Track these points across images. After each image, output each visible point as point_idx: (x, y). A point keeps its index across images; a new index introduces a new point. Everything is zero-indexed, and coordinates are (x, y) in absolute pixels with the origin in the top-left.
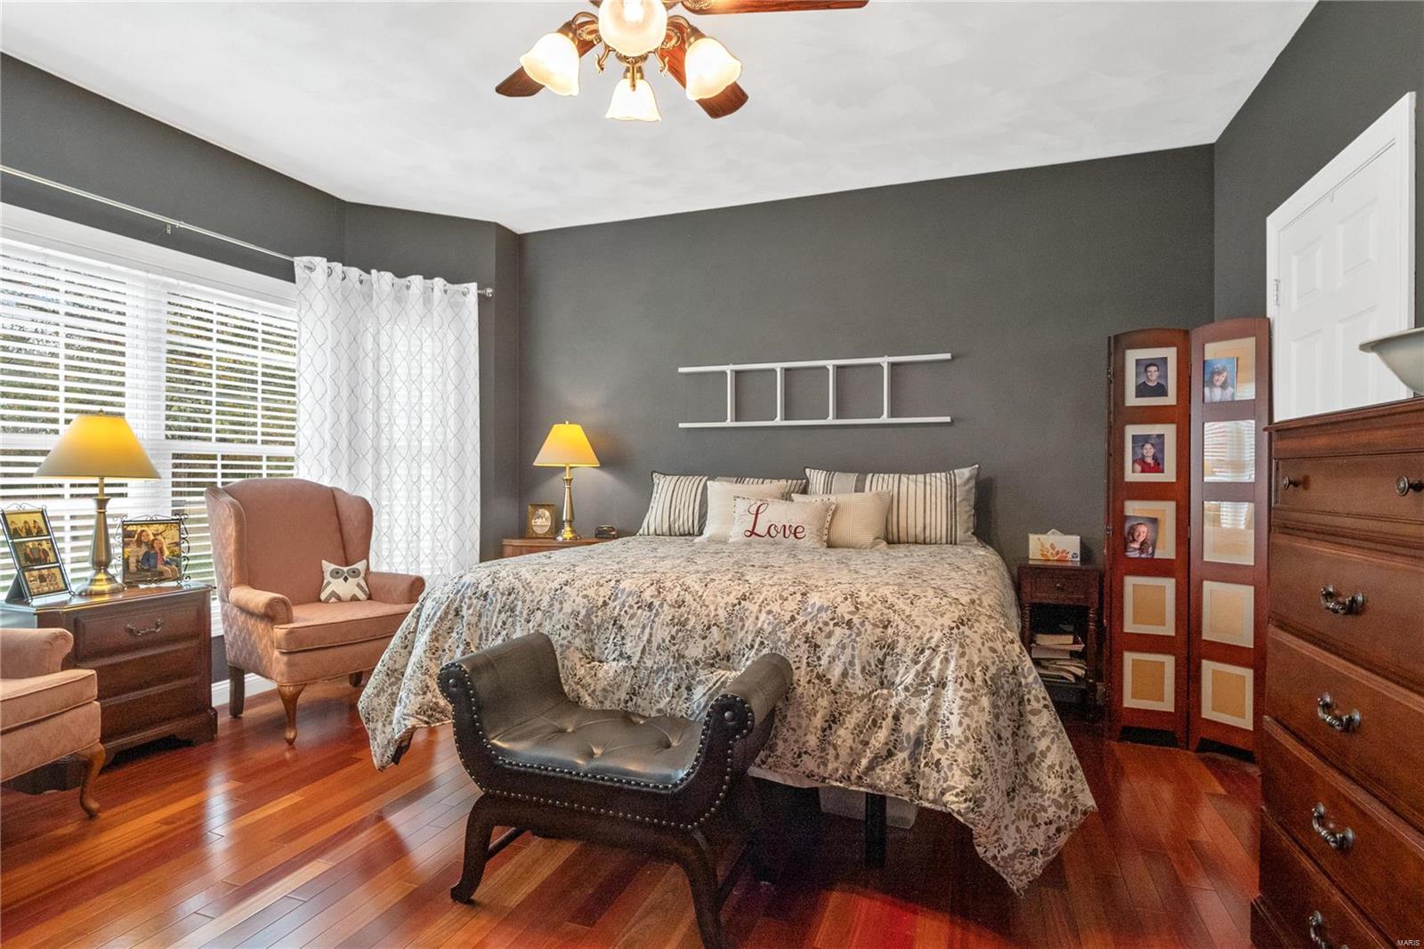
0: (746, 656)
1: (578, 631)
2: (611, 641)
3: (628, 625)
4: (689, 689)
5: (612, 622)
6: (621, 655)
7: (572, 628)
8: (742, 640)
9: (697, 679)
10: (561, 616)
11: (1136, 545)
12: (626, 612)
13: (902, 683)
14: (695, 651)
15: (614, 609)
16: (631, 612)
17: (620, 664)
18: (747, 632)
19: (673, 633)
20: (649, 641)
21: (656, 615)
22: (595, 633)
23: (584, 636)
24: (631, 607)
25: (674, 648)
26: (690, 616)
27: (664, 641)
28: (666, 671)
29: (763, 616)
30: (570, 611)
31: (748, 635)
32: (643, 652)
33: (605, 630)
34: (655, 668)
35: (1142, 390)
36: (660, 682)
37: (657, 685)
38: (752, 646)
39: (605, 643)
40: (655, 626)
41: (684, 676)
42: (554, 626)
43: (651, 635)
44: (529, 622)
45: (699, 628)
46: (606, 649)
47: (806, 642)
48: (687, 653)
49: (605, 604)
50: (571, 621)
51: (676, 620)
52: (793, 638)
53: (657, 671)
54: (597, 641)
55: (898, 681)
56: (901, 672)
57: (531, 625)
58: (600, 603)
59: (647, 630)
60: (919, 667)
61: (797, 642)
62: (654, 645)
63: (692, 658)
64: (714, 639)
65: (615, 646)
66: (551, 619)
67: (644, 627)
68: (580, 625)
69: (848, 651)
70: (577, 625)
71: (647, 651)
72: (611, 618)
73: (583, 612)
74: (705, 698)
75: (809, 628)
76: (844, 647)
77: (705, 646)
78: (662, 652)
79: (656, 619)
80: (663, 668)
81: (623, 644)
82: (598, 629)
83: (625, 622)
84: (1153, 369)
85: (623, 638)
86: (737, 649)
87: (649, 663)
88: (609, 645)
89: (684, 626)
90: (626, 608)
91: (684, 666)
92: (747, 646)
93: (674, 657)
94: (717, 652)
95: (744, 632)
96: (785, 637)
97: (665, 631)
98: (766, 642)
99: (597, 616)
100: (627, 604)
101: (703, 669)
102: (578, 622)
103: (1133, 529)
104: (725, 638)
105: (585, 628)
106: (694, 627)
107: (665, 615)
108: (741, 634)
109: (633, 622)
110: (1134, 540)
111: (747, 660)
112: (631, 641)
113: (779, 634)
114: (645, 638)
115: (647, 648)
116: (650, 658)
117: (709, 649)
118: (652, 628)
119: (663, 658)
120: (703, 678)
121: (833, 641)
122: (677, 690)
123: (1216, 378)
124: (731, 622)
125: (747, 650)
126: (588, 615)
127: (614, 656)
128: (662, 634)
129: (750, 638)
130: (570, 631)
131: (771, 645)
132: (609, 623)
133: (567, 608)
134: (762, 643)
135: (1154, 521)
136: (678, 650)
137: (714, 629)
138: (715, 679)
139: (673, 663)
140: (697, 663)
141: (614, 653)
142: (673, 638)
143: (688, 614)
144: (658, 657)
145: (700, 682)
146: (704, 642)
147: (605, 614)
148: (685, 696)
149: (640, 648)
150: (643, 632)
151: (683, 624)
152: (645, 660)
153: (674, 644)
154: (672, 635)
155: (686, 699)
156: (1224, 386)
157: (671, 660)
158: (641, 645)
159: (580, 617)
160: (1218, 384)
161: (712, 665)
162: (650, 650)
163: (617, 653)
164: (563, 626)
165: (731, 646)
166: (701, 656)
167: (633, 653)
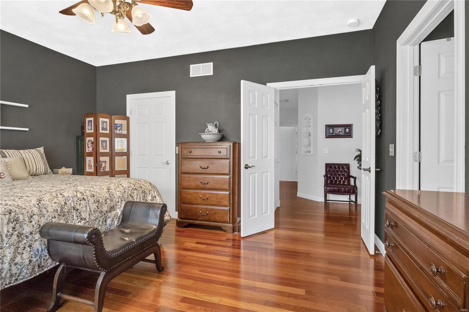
0: (118, 205)
1: (60, 217)
2: (75, 216)
3: (80, 208)
4: (105, 221)
5: (73, 209)
6: (81, 219)
7: (57, 216)
8: (115, 201)
9: (108, 217)
10: (49, 213)
11: (102, 168)
12: (76, 204)
13: (149, 199)
14: (105, 208)
15: (71, 204)
16: (78, 203)
17: (82, 222)
18: (116, 198)
19: (97, 205)
20: (90, 211)
21: (88, 201)
22: (67, 215)
23: (63, 218)
24: (77, 201)
25: (99, 210)
26: (99, 198)
27: (95, 209)
28: (98, 218)
29: (118, 193)
30: (53, 210)
31: (117, 199)
32: (89, 215)
33: (71, 213)
34: (95, 219)
35: (103, 129)
36: (97, 223)
37: (96, 224)
38: (119, 202)
39: (72, 218)
40: (90, 205)
41: (104, 218)
42: (47, 219)
43: (90, 208)
44: (31, 222)
45: (104, 201)
46: (73, 219)
47: (131, 196)
48: (103, 210)
49: (66, 203)
50: (56, 214)
51: (96, 201)
52: (128, 196)
53: (95, 220)
54: (69, 218)
55: (148, 199)
56: (148, 197)
57: (33, 223)
58: (64, 204)
59: (88, 207)
60: (151, 194)
61: (129, 197)
62: (92, 211)
63: (105, 211)
64: (109, 203)
65: (77, 217)
66: (44, 216)
67: (86, 207)
68: (60, 214)
69: (139, 196)
70: (59, 215)
71: (91, 214)
72: (72, 208)
73: (59, 209)
74: (111, 222)
75: (129, 193)
76: (138, 195)
77: (108, 206)
78: (96, 213)
79: (89, 203)
80: (97, 218)
81: (81, 215)
82: (68, 213)
83: (78, 207)
84: (105, 124)
85: (80, 213)
86: (115, 204)
87: (92, 218)
88: (74, 218)
89: (99, 202)
90: (76, 202)
91: (104, 214)
92: (117, 202)
93: (100, 213)
94: (111, 207)
95: (115, 198)
96: (126, 196)
97: (94, 205)
98: (122, 199)
99: (65, 209)
100: (75, 201)
101: (109, 213)
102: (59, 213)
103: (101, 164)
104: (111, 202)
105: (63, 214)
106: (102, 201)
107: (91, 200)
108: (114, 200)
109: (81, 206)
110: (102, 167)
111: (118, 206)
112: (84, 213)
113: (124, 196)
114: (88, 210)
115: (90, 213)
116: (92, 216)
117: (109, 207)
118: (89, 206)
119: (97, 214)
120: (109, 216)
121: (135, 194)
122: (102, 223)
123: (118, 128)
124: (111, 197)
125: (117, 203)
126: (62, 210)
127: (78, 221)
128: (94, 206)
129: (118, 200)
130: (57, 219)
131: (124, 200)
132: (71, 209)
133: (50, 209)
134: (121, 200)
135: (106, 162)
136: (100, 210)
137: (107, 200)
138: (113, 215)
139: (100, 215)
140: (107, 212)
141: (77, 220)
142: (98, 207)
143: (98, 198)
144: (95, 215)
145: (109, 217)
146: (107, 205)
147: (68, 206)
148: (105, 224)
149: (88, 214)
150: (86, 208)
151: (98, 201)
152: (91, 217)
153: (99, 209)
154: (97, 206)
155: (105, 225)
156: (119, 130)
157: (99, 214)
158: (88, 213)
159: (59, 211)
160: (118, 129)
161: (111, 211)
162: (91, 213)
163: (79, 219)
164: (52, 217)
165: (113, 204)
166: (107, 209)
167: (86, 217)
